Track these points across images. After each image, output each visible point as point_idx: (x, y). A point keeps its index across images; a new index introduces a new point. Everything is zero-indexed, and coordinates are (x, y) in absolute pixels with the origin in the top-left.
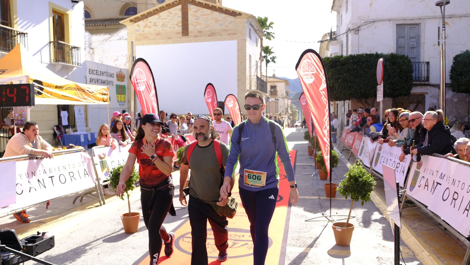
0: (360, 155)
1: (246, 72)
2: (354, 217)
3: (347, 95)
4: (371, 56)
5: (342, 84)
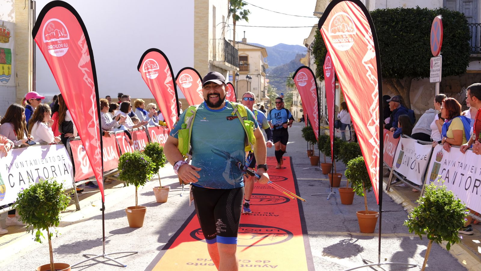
0: (398, 165)
1: (208, 34)
2: (415, 266)
4: (409, 11)
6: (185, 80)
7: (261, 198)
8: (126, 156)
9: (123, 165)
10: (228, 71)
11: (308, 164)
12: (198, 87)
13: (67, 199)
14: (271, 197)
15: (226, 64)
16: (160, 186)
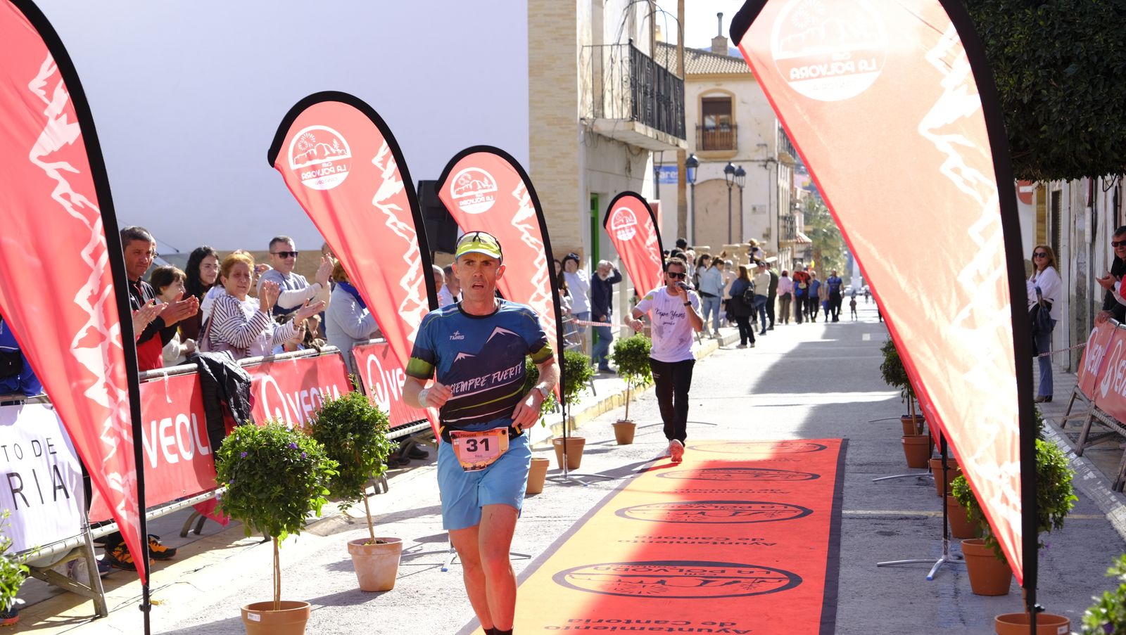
1: (574, 28)
3: (1108, 145)
5: (1082, 88)
6: (471, 187)
7: (707, 574)
8: (241, 438)
9: (231, 468)
10: (651, 154)
11: (898, 464)
12: (515, 207)
13: (13, 571)
14: (740, 572)
15: (637, 130)
16: (368, 535)
